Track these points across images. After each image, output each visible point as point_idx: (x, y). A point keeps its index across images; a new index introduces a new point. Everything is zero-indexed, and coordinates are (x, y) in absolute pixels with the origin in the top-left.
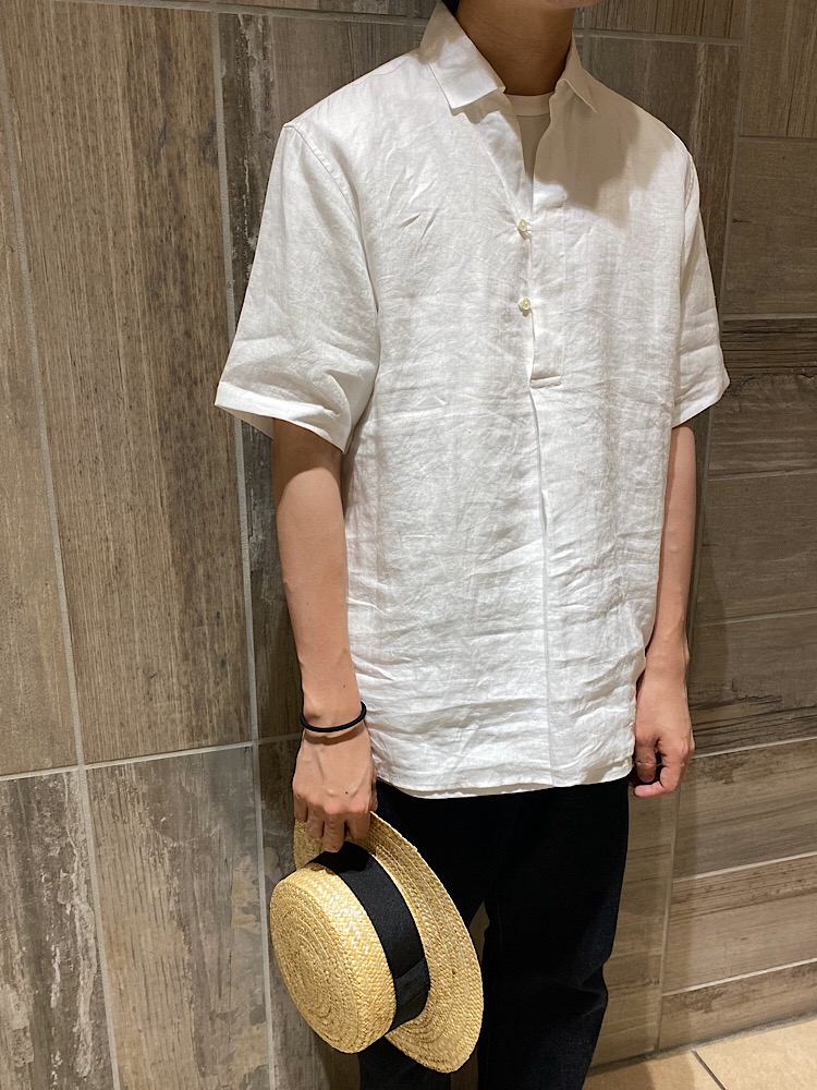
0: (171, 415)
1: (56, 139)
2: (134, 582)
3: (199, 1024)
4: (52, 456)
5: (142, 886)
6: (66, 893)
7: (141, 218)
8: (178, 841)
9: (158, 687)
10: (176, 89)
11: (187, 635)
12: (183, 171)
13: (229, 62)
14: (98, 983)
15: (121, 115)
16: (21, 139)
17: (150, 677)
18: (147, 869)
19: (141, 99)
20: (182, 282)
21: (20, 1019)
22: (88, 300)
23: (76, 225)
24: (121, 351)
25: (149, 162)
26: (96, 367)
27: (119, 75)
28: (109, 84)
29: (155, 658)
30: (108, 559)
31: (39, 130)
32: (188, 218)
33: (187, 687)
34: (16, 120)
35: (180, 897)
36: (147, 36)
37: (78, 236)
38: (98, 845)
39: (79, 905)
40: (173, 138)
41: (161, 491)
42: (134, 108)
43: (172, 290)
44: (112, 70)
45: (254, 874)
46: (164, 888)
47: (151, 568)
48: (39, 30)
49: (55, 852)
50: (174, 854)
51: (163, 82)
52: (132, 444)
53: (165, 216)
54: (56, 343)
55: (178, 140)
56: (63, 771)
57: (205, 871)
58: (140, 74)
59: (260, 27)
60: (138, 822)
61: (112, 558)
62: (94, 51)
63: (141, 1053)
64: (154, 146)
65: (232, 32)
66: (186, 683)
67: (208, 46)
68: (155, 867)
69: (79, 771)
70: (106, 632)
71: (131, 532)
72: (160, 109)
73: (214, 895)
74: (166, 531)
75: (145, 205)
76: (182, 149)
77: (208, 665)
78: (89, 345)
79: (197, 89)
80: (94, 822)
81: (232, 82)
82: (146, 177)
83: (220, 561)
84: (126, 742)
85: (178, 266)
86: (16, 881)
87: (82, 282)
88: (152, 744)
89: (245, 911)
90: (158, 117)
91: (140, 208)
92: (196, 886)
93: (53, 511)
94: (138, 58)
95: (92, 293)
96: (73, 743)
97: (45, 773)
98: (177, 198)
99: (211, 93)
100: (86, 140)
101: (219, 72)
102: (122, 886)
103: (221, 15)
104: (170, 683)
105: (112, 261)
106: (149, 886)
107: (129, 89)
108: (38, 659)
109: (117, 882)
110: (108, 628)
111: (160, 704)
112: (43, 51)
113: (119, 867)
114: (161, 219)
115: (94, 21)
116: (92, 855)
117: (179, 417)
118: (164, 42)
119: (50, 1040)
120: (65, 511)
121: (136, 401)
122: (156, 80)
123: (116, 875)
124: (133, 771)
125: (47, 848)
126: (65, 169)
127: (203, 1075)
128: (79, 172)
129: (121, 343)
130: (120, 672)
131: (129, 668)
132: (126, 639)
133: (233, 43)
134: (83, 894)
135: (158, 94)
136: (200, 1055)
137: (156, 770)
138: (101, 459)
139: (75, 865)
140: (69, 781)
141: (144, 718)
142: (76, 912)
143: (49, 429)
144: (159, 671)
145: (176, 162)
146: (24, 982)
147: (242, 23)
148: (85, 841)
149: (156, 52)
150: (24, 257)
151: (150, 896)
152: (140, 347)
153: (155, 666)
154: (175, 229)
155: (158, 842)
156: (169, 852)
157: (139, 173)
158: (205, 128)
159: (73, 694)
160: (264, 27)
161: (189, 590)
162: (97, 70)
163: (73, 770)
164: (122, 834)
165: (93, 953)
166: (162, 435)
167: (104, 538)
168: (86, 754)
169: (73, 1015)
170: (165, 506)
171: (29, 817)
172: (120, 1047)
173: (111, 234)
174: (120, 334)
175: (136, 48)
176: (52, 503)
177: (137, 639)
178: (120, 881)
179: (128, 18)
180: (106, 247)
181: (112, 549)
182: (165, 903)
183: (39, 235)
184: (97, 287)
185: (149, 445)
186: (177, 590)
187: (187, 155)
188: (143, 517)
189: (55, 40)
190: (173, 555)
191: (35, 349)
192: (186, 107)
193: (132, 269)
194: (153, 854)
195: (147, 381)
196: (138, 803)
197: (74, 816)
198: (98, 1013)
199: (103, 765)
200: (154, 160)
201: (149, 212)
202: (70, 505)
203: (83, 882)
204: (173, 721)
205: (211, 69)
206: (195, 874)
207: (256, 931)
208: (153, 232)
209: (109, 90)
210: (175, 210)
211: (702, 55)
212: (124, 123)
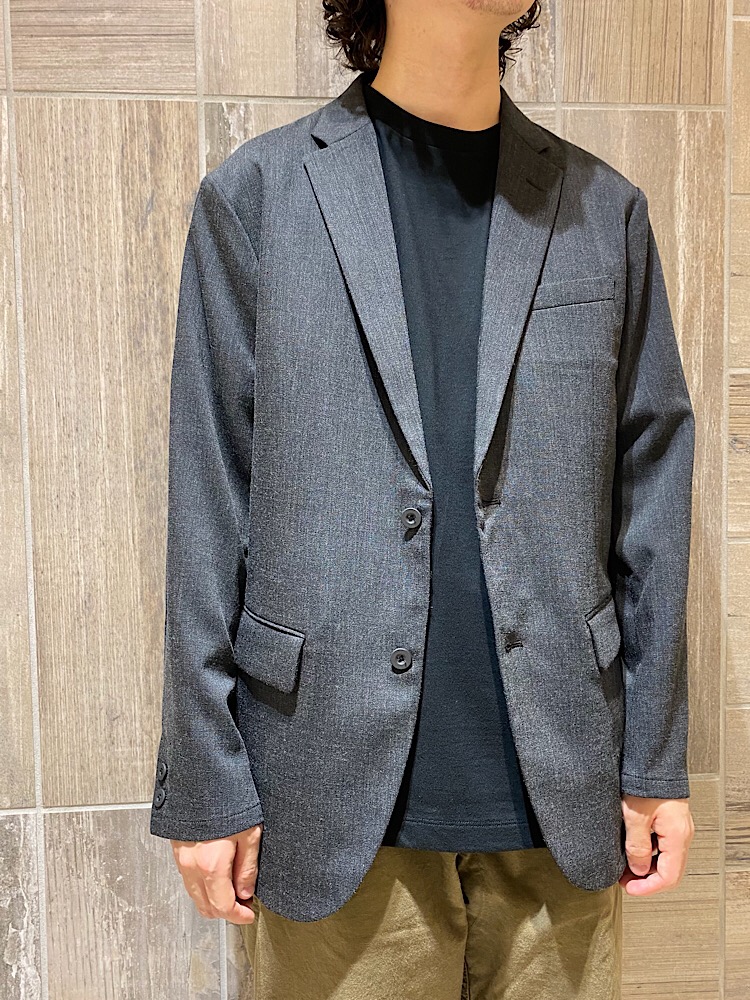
0: (147, 454)
1: (55, 209)
2: (103, 617)
4: (32, 491)
5: (93, 954)
6: (13, 952)
8: (134, 906)
9: (120, 730)
10: (164, 165)
11: (152, 677)
12: (167, 234)
13: (213, 142)
15: (114, 187)
16: (25, 210)
17: (112, 719)
18: (99, 934)
19: (133, 174)
20: (162, 332)
22: (75, 348)
23: (68, 281)
24: (103, 394)
25: (137, 226)
26: (78, 408)
27: (114, 155)
28: (105, 164)
29: (118, 699)
30: (78, 593)
31: (40, 202)
32: (170, 275)
33: (149, 734)
34: (22, 195)
35: (133, 973)
36: (140, 123)
37: (70, 292)
38: (50, 900)
39: (26, 968)
40: (160, 207)
41: (133, 528)
42: (125, 182)
43: (153, 340)
44: (108, 152)
45: (215, 955)
46: (116, 959)
47: (120, 605)
48: (48, 123)
49: (5, 903)
50: (130, 919)
51: (152, 160)
52: (107, 481)
53: (149, 272)
54: (43, 385)
55: (164, 208)
56: (21, 812)
57: (162, 945)
58: (132, 155)
59: (242, 112)
60: (93, 879)
61: (82, 592)
62: (94, 137)
64: (141, 214)
65: (216, 118)
66: (149, 728)
67: (195, 128)
68: (108, 933)
69: (37, 815)
70: (72, 668)
71: (103, 566)
72: (148, 183)
73: (169, 974)
74: (136, 567)
75: (131, 264)
76: (167, 215)
78: (74, 388)
79: (183, 165)
80: (48, 873)
81: (214, 158)
82: (133, 240)
84: (85, 786)
85: (159, 317)
87: (71, 331)
88: (111, 792)
90: (147, 190)
91: (126, 266)
92: (150, 961)
93: (30, 542)
94: (131, 141)
95: (78, 341)
96: (33, 784)
98: (161, 257)
99: (195, 168)
100: (82, 210)
101: (204, 149)
102: (71, 952)
103: (206, 104)
104: (133, 728)
105: (98, 313)
106: (100, 956)
107: (122, 166)
109: (67, 946)
110: (74, 664)
111: (122, 750)
112: (49, 137)
113: (70, 927)
114: (145, 276)
115: (94, 112)
116: (43, 911)
117: (154, 457)
118: (155, 128)
120: (40, 542)
121: (114, 439)
122: (147, 159)
123: (66, 938)
124: (91, 820)
126: (62, 234)
128: (74, 236)
129: (103, 386)
130: (83, 711)
131: (92, 708)
132: (91, 677)
133: (217, 126)
134: (31, 956)
135: (147, 170)
137: (115, 822)
138: (78, 495)
139: (25, 920)
140: (25, 824)
141: (105, 763)
142: (22, 976)
143: (31, 465)
144: (123, 713)
145: (161, 227)
147: (225, 110)
148: (37, 893)
149: (147, 135)
150: (20, 310)
151: (101, 967)
152: (120, 390)
153: (119, 708)
154: (158, 285)
155: (113, 906)
156: (124, 917)
157: (127, 236)
158: (189, 198)
159: (37, 730)
160: (246, 112)
162: (95, 152)
163: (31, 812)
164: (75, 889)
166: (137, 474)
167: (75, 572)
168: (45, 796)
170: (136, 542)
173: (99, 289)
174: (102, 379)
175: (131, 133)
176: (29, 535)
177: (102, 678)
178: (71, 945)
179: (125, 110)
180: (93, 300)
181: (82, 583)
182: (116, 977)
183: (35, 290)
184: (83, 335)
185: (125, 483)
186: (144, 629)
187: (172, 221)
188: (114, 553)
189: (60, 129)
190: (142, 592)
191: (24, 390)
192: (172, 180)
193: (117, 320)
194: (107, 917)
195: (126, 423)
196: (95, 856)
197: (27, 864)
199: (62, 811)
200: (141, 224)
201: (134, 270)
202: (45, 538)
203: (32, 941)
204: (135, 769)
205: (197, 148)
206: (150, 946)
208: (138, 288)
209: (104, 169)
210: (159, 268)
211: (682, 121)
212: (116, 194)
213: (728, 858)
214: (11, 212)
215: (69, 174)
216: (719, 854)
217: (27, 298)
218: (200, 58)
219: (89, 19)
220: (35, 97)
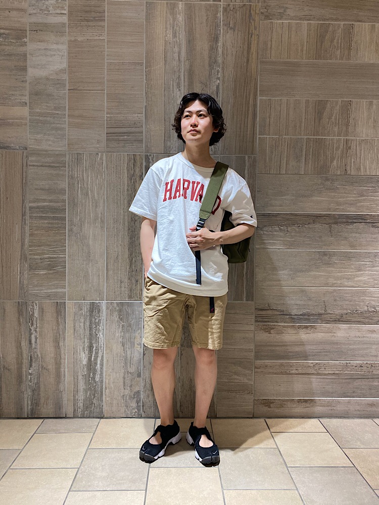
1: (114, 176)
2: (120, 261)
3: (124, 374)
4: (107, 234)
6: (98, 331)
7: (128, 190)
8: (124, 323)
9: (123, 284)
10: (136, 167)
11: (130, 274)
14: (102, 356)
17: (121, 282)
18: (116, 329)
19: (129, 169)
21: (85, 362)
23: (116, 191)
24: (122, 214)
25: (130, 180)
26: (117, 217)
27: (126, 165)
29: (123, 278)
31: (111, 175)
33: (129, 286)
35: (123, 338)
36: (131, 158)
37: (116, 193)
38: (106, 321)
39: (101, 335)
40: (135, 176)
41: (127, 242)
42: (128, 171)
46: (120, 334)
47: (124, 258)
49: (97, 321)
50: (123, 326)
51: (134, 166)
52: (122, 232)
54: (110, 212)
56: (101, 301)
57: (129, 332)
58: (130, 165)
60: (115, 317)
61: (116, 255)
62: (122, 161)
63: (110, 378)
64: (131, 177)
65: (147, 158)
67: (143, 160)
68: (118, 329)
69: (105, 302)
70: (113, 271)
71: (120, 250)
73: (131, 339)
74: (127, 250)
75: (129, 187)
77: (134, 281)
78: (116, 213)
79: (140, 167)
80: (106, 315)
83: (138, 258)
84: (115, 297)
86: (88, 326)
87: (116, 201)
88: (121, 298)
89: (138, 344)
90: (132, 172)
92: (127, 335)
93: (106, 245)
95: (117, 203)
96: (104, 296)
97: (97, 301)
99: (142, 168)
100: (119, 176)
101: (144, 164)
102: (110, 332)
103: (145, 154)
104: (125, 284)
105: (121, 197)
106: (116, 333)
107: (127, 167)
108: (99, 275)
111: (123, 289)
112: (113, 161)
113: (110, 327)
114: (131, 190)
116: (105, 323)
117: (132, 227)
118: (134, 159)
119: (91, 369)
120: (108, 244)
121: (124, 224)
122: (132, 166)
123: (109, 329)
124: (116, 304)
125: (96, 319)
126: (115, 181)
127: (125, 389)
128: (117, 182)
130: (115, 280)
131: (117, 280)
132: (117, 273)
134: (102, 332)
135: (132, 168)
136: (124, 383)
137: (121, 304)
138: (116, 235)
139: (101, 325)
140: (102, 304)
141: (119, 292)
142: (100, 337)
143: (107, 228)
144: (123, 281)
145: (135, 180)
146: (87, 352)
147: (149, 156)
148: (104, 319)
149: (133, 161)
150: (106, 196)
151: (116, 336)
152: (125, 213)
155: (119, 323)
157: (128, 182)
158: (141, 174)
159: (105, 284)
160: (153, 156)
161: (131, 264)
162: (122, 164)
163: (103, 302)
164: (112, 319)
165: (102, 348)
166: (128, 231)
167: (115, 251)
168: (106, 298)
169: (96, 364)
170: (128, 245)
171: (93, 311)
172: (106, 375)
173: (122, 192)
174: (122, 211)
175: (129, 161)
176: (106, 243)
177: (119, 274)
179: (128, 156)
181: (116, 253)
182: (119, 339)
183: (109, 192)
185: (126, 233)
187: (137, 179)
188: (123, 247)
189: (115, 160)
190: (128, 256)
191: (106, 213)
192: (137, 170)
193: (125, 199)
194: (118, 325)
195: (126, 220)
196: (116, 312)
197: (102, 313)
198: (102, 365)
199: (110, 301)
203: (102, 329)
204: (125, 293)
206: (127, 332)
207: (140, 351)
208: (130, 192)
209: (124, 168)
210: (134, 188)
211: (247, 158)
212: (126, 173)
213: (256, 321)
214: (105, 176)
215: (117, 169)
216: (253, 320)
217: (107, 194)
218: (144, 145)
219: (122, 138)
220: (110, 153)
